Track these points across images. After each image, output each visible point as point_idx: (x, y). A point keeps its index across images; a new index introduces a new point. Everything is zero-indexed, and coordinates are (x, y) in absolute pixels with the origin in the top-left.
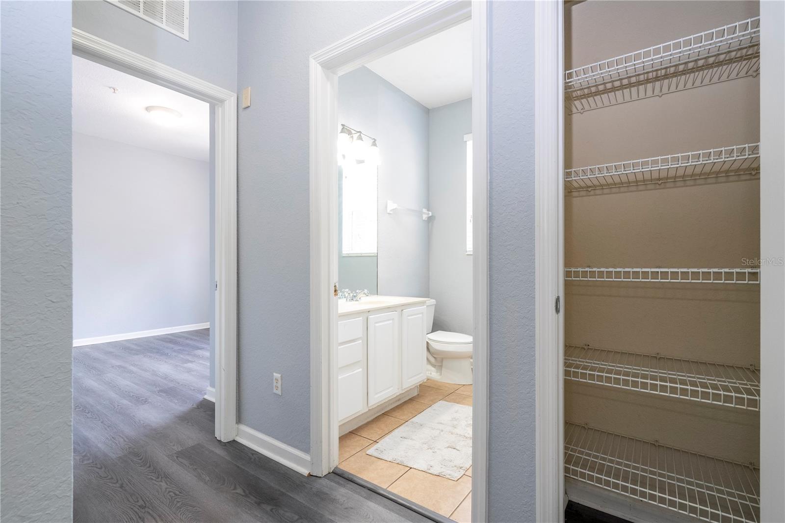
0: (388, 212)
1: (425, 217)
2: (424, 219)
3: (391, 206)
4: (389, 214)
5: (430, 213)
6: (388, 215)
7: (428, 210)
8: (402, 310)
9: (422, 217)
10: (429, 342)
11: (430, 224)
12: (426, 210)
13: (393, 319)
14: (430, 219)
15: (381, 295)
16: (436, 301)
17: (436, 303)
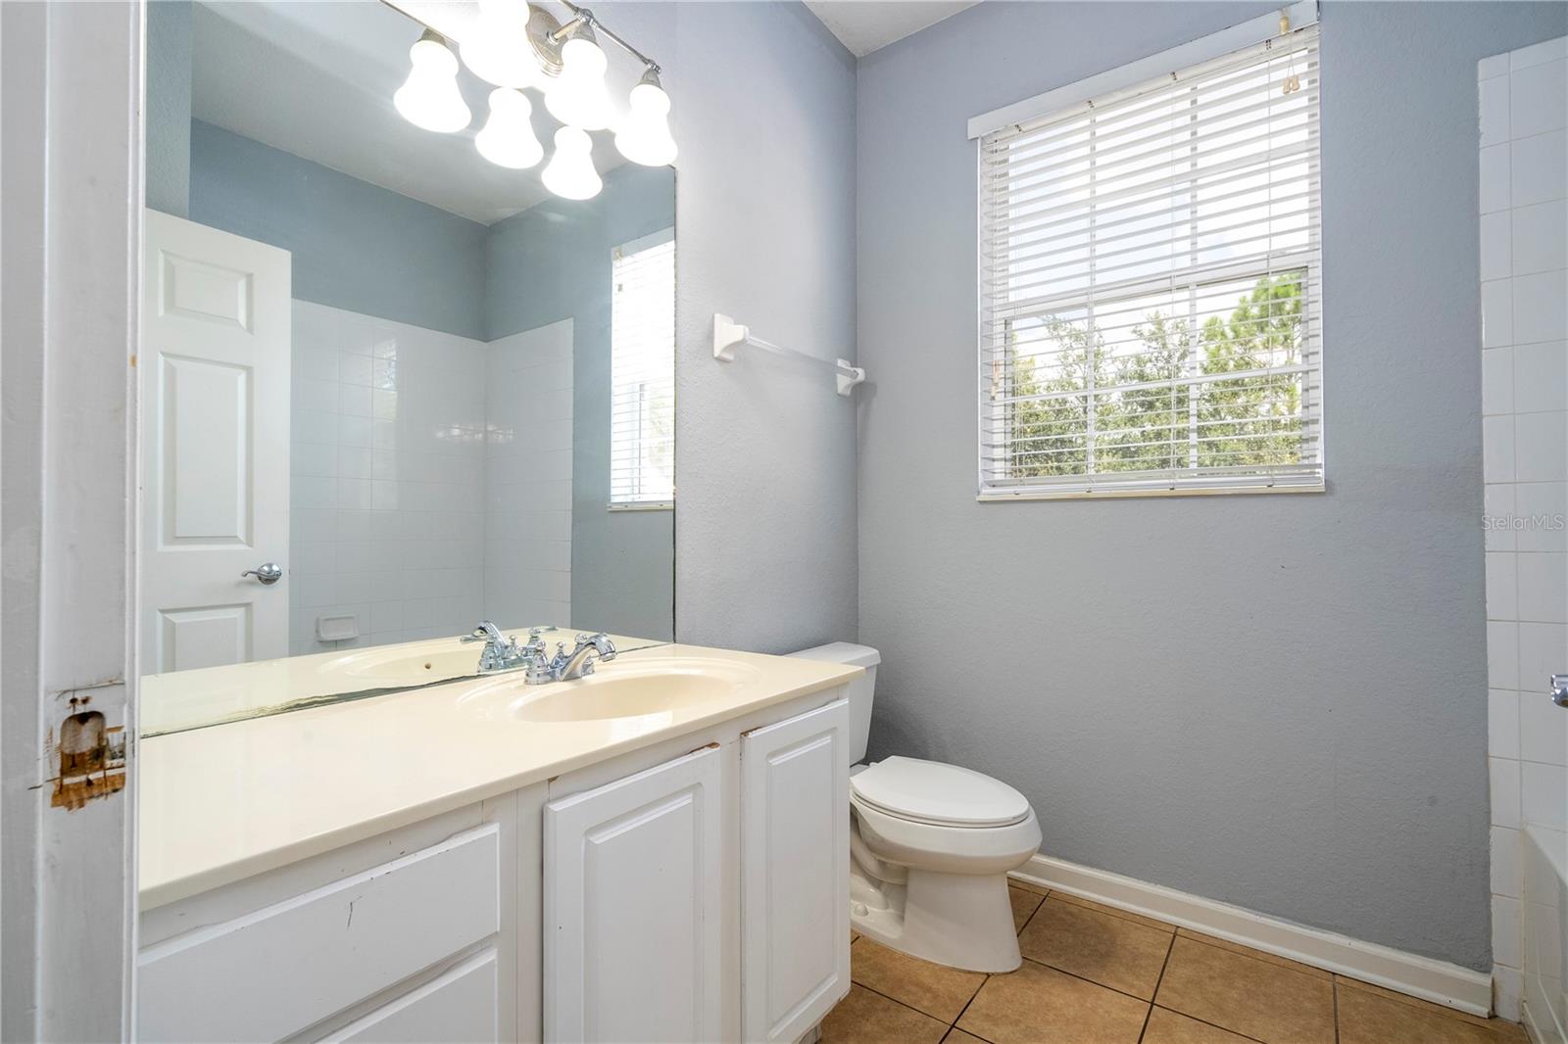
0: (716, 355)
1: (843, 383)
2: (840, 390)
3: (728, 332)
4: (719, 359)
5: (860, 371)
6: (717, 364)
7: (854, 364)
8: (745, 734)
9: (835, 384)
10: (857, 804)
11: (860, 409)
12: (848, 363)
13: (695, 788)
14: (861, 393)
15: (689, 641)
16: (881, 654)
17: (879, 661)
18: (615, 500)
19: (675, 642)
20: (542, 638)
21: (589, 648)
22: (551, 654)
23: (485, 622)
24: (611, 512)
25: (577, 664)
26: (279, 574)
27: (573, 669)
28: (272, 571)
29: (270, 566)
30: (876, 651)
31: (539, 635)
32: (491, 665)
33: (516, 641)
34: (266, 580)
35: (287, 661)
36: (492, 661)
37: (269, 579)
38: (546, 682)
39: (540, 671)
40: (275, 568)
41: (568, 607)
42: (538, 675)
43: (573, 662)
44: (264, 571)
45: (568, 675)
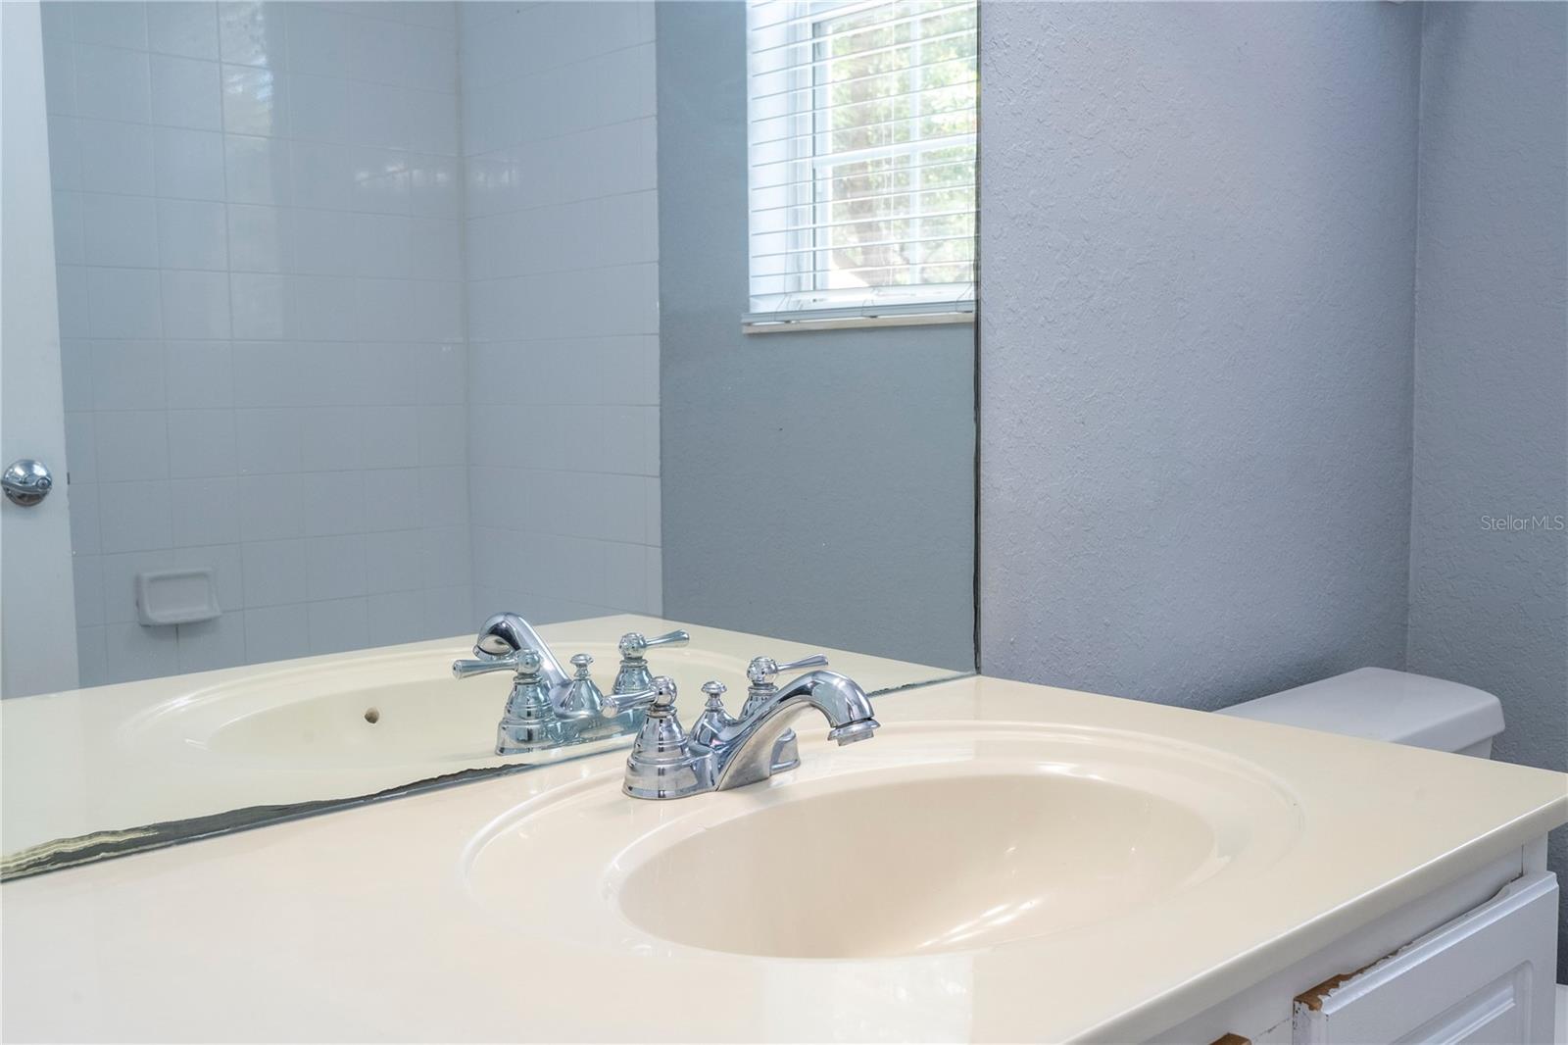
16: (1504, 708)
17: (1501, 727)
18: (761, 307)
19: (978, 670)
20: (660, 661)
21: (797, 702)
22: (690, 711)
23: (508, 614)
24: (752, 335)
25: (760, 745)
26: (46, 485)
27: (753, 757)
28: (32, 475)
29: (28, 465)
30: (1491, 700)
31: (647, 655)
32: (530, 734)
33: (590, 667)
34: (22, 497)
35: (75, 696)
36: (534, 725)
37: (28, 495)
38: (682, 794)
39: (665, 761)
40: (40, 471)
41: (656, 555)
42: (661, 772)
43: (753, 740)
44: (16, 477)
45: (739, 772)
